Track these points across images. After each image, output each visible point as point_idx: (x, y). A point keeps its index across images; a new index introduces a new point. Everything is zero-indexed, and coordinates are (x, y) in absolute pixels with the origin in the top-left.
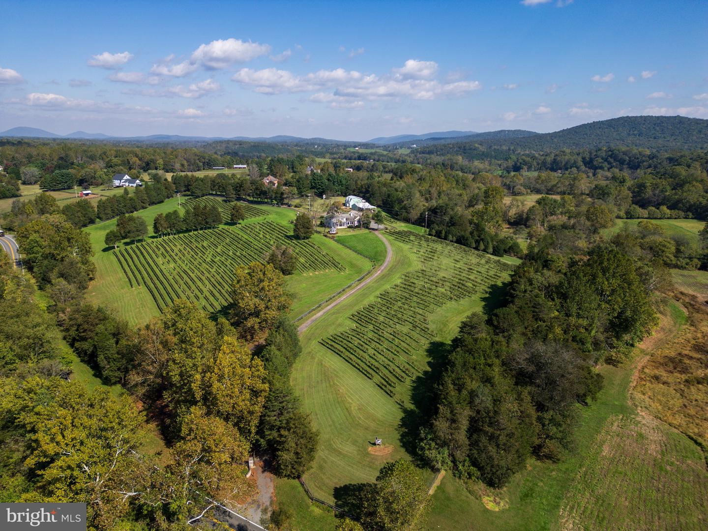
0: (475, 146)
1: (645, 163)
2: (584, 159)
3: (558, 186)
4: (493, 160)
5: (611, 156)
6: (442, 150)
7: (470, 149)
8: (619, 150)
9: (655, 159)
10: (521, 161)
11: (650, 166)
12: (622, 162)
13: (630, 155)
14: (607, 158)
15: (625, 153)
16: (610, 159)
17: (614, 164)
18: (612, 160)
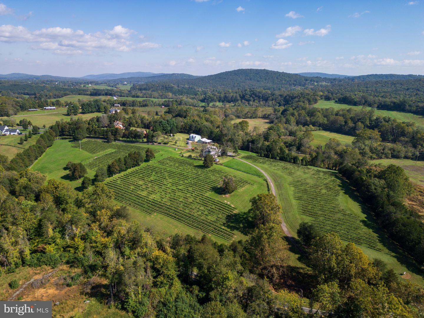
0: (172, 86)
1: (270, 98)
2: (240, 95)
3: (248, 114)
4: (188, 95)
5: (253, 94)
6: (152, 87)
7: (169, 87)
8: (256, 91)
9: (274, 96)
10: (208, 96)
11: (273, 100)
12: (259, 97)
13: (262, 93)
14: (251, 95)
15: (259, 92)
16: (253, 95)
17: (256, 98)
18: (254, 96)
